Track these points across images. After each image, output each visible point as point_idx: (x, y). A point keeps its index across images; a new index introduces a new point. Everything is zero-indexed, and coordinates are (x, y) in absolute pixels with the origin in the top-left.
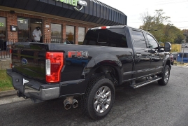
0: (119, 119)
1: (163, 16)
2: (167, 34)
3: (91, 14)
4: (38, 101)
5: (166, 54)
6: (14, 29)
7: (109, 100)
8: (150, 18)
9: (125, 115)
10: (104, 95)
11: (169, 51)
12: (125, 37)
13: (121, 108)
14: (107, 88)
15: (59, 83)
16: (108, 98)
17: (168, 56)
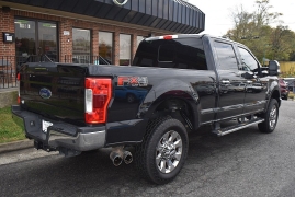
0: (196, 184)
1: (269, 11)
2: (276, 45)
3: (142, 11)
4: (70, 154)
5: (271, 81)
6: (9, 38)
7: (179, 153)
8: (246, 16)
9: (204, 178)
10: (171, 145)
11: (277, 74)
12: (203, 52)
13: (197, 167)
14: (175, 134)
15: (104, 124)
16: (177, 150)
17: (275, 83)
